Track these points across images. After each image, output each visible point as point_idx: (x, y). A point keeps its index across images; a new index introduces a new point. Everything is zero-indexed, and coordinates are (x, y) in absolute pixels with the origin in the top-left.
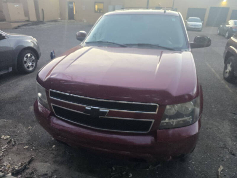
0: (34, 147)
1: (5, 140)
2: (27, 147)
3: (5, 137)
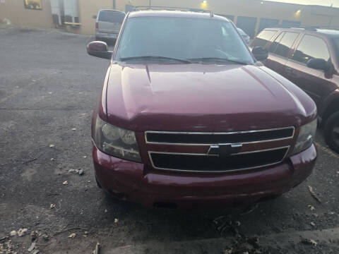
0: (86, 230)
1: (22, 236)
2: (74, 234)
3: (18, 232)
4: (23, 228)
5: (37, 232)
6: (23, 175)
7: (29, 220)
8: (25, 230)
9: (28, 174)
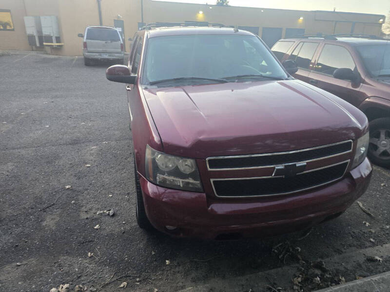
0: (137, 277)
4: (64, 284)
5: (81, 286)
6: (44, 224)
7: (67, 274)
8: (66, 286)
9: (50, 222)
